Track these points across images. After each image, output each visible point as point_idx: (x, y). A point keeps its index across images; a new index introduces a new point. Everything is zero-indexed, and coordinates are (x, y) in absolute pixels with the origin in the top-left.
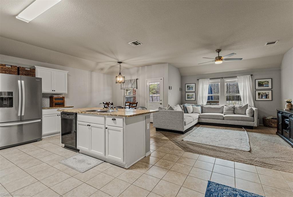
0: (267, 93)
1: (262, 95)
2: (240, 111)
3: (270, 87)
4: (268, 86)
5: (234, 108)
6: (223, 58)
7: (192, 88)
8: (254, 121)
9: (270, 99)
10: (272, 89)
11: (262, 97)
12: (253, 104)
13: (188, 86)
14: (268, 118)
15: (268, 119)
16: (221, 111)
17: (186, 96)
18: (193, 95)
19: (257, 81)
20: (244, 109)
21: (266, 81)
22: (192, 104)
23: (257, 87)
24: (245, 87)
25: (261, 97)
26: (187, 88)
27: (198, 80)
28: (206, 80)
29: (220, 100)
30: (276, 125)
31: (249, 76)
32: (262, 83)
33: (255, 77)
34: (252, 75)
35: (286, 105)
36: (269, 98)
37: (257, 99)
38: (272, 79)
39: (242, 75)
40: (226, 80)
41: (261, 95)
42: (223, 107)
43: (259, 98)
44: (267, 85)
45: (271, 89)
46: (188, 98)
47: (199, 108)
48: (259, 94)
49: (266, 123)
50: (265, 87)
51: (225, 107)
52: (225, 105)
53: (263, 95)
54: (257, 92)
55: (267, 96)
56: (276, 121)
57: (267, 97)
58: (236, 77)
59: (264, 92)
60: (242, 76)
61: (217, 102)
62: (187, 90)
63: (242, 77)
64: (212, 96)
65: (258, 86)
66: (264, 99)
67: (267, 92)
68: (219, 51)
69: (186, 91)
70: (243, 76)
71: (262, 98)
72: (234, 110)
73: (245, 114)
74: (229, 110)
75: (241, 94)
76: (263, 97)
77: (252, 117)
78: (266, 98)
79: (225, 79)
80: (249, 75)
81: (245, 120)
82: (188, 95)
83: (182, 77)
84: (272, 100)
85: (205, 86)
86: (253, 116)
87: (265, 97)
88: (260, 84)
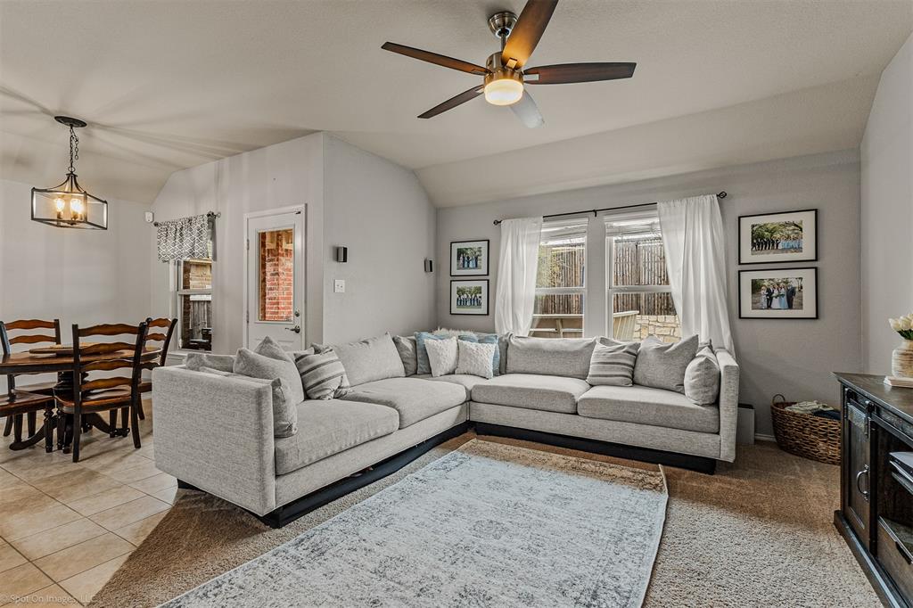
0: (795, 284)
1: (770, 293)
2: (659, 373)
3: (808, 252)
4: (799, 249)
5: (637, 356)
7: (476, 258)
8: (718, 433)
9: (808, 309)
10: (816, 260)
11: (770, 300)
12: (729, 334)
13: (460, 252)
14: (796, 409)
15: (794, 414)
17: (455, 296)
18: (479, 290)
19: (747, 224)
20: (679, 362)
21: (787, 224)
22: (458, 333)
25: (763, 299)
26: (458, 259)
27: (497, 223)
28: (528, 222)
29: (585, 316)
30: (834, 451)
31: (712, 202)
32: (772, 232)
33: (739, 206)
34: (721, 196)
35: (895, 354)
36: (800, 306)
37: (747, 310)
38: (816, 210)
39: (680, 198)
40: (615, 224)
41: (764, 292)
42: (592, 345)
43: (755, 306)
44: (795, 244)
45: (814, 264)
46: (461, 303)
47: (488, 354)
48: (756, 286)
49: (785, 433)
50: (785, 250)
51: (599, 347)
52: (603, 341)
53: (776, 292)
54: (747, 279)
55: (791, 297)
56: (835, 425)
57: (795, 300)
58: (651, 206)
59: (779, 276)
60: (678, 203)
62: (458, 269)
63: (680, 206)
65: (753, 245)
66: (779, 309)
67: (791, 276)
69: (455, 271)
70: (685, 201)
71: (769, 307)
72: (632, 370)
73: (679, 388)
74: (611, 362)
75: (675, 288)
76: (775, 303)
77: (710, 411)
78: (790, 306)
79: (606, 218)
80: (708, 197)
81: (674, 422)
82: (461, 292)
83: (438, 213)
84: (817, 318)
85: (524, 249)
86: (716, 403)
87: (784, 299)
88: (762, 240)
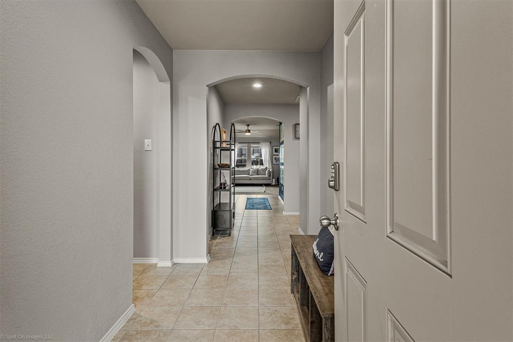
2: (262, 173)
5: (258, 170)
6: (251, 132)
8: (270, 180)
12: (271, 166)
16: (248, 173)
20: (264, 171)
23: (274, 153)
24: (266, 151)
25: (276, 161)
29: (247, 164)
31: (269, 143)
32: (277, 149)
33: (273, 145)
37: (274, 162)
39: (264, 142)
40: (252, 146)
41: (276, 159)
42: (249, 169)
51: (251, 169)
53: (278, 160)
58: (259, 143)
61: (245, 166)
63: (264, 144)
64: (241, 160)
65: (275, 151)
66: (278, 162)
68: (248, 126)
72: (257, 172)
73: (265, 175)
74: (254, 172)
75: (263, 158)
79: (251, 144)
81: (264, 179)
86: (270, 176)
